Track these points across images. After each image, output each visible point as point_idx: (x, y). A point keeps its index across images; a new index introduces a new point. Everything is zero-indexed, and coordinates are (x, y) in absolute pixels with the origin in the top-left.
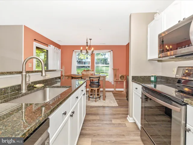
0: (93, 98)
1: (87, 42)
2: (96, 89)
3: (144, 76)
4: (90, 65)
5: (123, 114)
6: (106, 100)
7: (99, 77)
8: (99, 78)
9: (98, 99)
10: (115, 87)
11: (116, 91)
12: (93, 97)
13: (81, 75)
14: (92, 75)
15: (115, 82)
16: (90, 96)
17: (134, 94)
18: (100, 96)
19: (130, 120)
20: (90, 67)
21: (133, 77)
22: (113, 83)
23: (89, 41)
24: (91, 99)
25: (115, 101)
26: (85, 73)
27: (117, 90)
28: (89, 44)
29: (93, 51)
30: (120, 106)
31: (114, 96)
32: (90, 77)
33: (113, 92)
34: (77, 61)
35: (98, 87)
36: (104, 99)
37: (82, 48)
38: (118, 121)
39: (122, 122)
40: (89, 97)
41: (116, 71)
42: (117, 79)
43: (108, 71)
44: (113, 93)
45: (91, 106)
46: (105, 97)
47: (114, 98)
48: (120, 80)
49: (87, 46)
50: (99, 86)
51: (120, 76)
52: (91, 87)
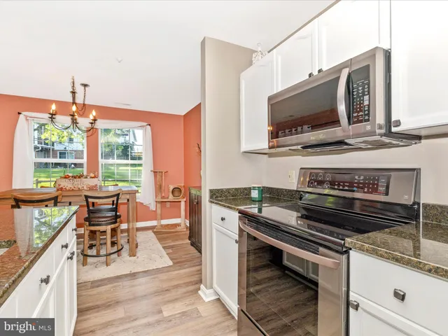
0: (98, 255)
1: (74, 93)
2: (109, 228)
3: (236, 189)
4: (84, 161)
5: (187, 284)
6: (137, 255)
7: (118, 195)
8: (115, 199)
9: (115, 255)
10: (159, 217)
11: (162, 226)
12: (98, 252)
13: (53, 192)
14: (92, 189)
15: (159, 205)
16: (90, 252)
17: (214, 231)
18: (120, 247)
19: (206, 295)
20: (85, 166)
21: (211, 191)
22: (153, 208)
23: (79, 90)
24: (90, 260)
25: (164, 253)
26: (67, 184)
27: (164, 222)
28: (79, 100)
29: (95, 120)
30: (178, 263)
31: (160, 240)
32: (87, 197)
33: (155, 230)
34: (36, 148)
35: (116, 222)
36: (132, 254)
37: (54, 107)
38: (179, 307)
39: (189, 308)
40: (86, 256)
41: (162, 176)
42: (163, 197)
43: (140, 176)
44: (154, 232)
45: (93, 282)
46: (137, 247)
47: (159, 246)
48: (171, 198)
49: (74, 103)
50: (118, 220)
51: (171, 188)
52: (90, 225)
